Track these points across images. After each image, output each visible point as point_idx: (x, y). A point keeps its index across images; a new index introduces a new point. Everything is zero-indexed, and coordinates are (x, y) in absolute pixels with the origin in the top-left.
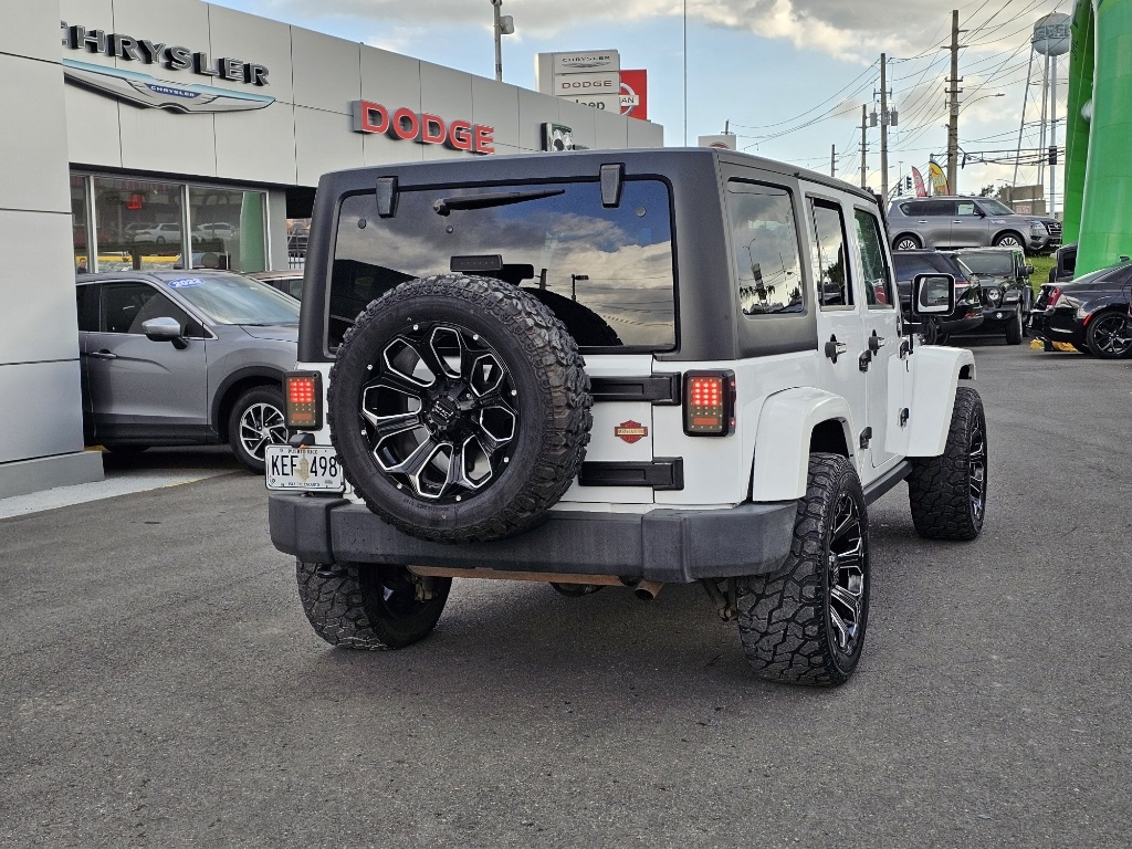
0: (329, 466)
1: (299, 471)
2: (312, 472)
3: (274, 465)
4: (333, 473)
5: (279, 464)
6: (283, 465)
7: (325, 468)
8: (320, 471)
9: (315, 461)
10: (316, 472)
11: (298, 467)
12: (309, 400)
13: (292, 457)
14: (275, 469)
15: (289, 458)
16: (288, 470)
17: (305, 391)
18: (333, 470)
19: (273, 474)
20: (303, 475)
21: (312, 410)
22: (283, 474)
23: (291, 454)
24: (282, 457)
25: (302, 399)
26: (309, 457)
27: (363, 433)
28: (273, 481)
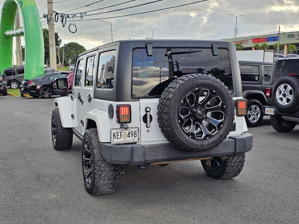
0: (134, 134)
1: (123, 137)
2: (128, 136)
3: (114, 136)
4: (135, 136)
5: (116, 135)
7: (133, 135)
8: (131, 136)
9: (129, 133)
10: (129, 136)
11: (123, 135)
12: (127, 113)
13: (121, 132)
14: (114, 137)
15: (120, 133)
16: (119, 137)
17: (126, 111)
18: (135, 135)
19: (114, 139)
20: (125, 138)
21: (128, 117)
22: (117, 138)
23: (120, 131)
24: (117, 133)
25: (125, 114)
26: (127, 132)
27: (180, 121)
28: (114, 141)
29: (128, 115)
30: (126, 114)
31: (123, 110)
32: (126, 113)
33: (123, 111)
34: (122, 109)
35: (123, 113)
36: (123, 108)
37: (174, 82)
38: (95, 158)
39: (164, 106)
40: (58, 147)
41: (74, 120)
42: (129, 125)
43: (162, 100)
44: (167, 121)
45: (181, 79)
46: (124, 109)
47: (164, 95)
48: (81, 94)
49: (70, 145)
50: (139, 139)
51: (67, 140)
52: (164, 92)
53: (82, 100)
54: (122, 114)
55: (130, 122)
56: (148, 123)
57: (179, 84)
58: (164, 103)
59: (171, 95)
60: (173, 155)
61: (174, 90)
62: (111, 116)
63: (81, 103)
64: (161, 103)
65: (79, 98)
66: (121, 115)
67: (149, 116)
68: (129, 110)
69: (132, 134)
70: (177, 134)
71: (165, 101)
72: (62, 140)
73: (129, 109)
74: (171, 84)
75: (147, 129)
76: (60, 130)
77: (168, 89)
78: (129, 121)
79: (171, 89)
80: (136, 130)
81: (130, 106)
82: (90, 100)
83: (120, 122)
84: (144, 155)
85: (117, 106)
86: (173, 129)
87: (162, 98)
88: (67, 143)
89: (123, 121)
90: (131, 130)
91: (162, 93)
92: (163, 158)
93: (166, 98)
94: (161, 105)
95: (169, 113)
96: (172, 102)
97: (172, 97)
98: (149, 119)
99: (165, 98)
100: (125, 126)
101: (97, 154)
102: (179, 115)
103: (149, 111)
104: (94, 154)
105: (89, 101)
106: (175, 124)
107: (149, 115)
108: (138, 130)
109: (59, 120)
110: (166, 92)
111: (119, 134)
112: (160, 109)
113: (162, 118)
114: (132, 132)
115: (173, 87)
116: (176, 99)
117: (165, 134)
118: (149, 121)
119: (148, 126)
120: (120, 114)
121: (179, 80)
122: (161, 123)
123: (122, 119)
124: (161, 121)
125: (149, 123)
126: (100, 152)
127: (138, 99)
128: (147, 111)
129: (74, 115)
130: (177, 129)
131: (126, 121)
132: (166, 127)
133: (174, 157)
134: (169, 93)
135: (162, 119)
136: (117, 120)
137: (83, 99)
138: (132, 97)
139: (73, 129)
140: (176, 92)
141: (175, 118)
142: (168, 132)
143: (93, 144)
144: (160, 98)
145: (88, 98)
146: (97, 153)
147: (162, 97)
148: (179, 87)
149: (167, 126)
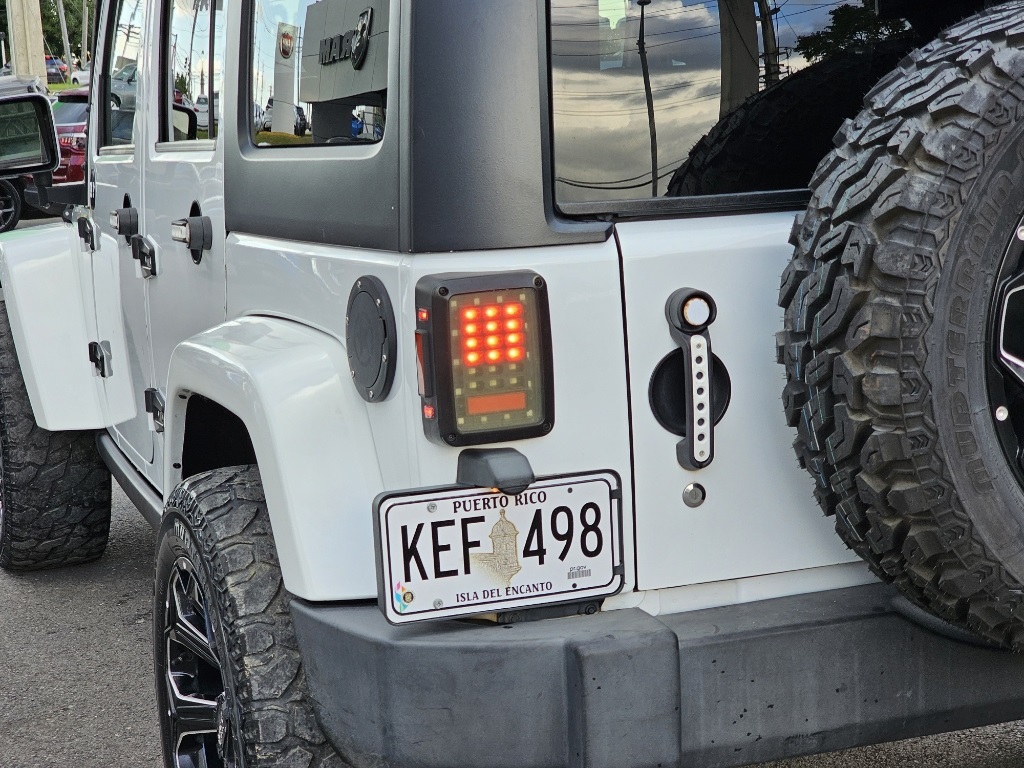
0: (578, 528)
1: (485, 559)
2: (527, 553)
3: (410, 552)
4: (592, 545)
5: (425, 548)
6: (438, 549)
7: (568, 537)
8: (553, 546)
9: (536, 524)
10: (541, 552)
11: (486, 547)
12: (513, 353)
13: (465, 522)
14: (413, 562)
15: (458, 524)
16: (451, 560)
17: (502, 333)
18: (592, 537)
19: (408, 579)
20: (501, 564)
21: (522, 383)
22: (439, 574)
23: (462, 514)
24: (435, 526)
25: (493, 355)
26: (520, 515)
27: (1002, 414)
28: (409, 597)
29: (520, 363)
30: (504, 360)
31: (481, 321)
32: (503, 347)
33: (481, 335)
34: (470, 314)
35: (482, 349)
36: (481, 309)
37: (923, 65)
38: (255, 724)
39: (857, 280)
40: (20, 555)
41: (109, 380)
42: (538, 454)
43: (824, 228)
44: (883, 421)
45: (996, 36)
46: (491, 312)
47: (848, 183)
48: (140, 206)
49: (94, 542)
50: (618, 570)
51: (75, 510)
52: (839, 152)
53: (147, 248)
54: (472, 358)
55: (544, 426)
56: (698, 430)
57: (987, 73)
58: (851, 255)
59: (920, 184)
60: (915, 693)
61: (951, 131)
62: (376, 380)
63: (143, 263)
64: (825, 258)
65: (128, 229)
66: (466, 364)
67: (704, 367)
68: (531, 326)
69: (562, 529)
70: (980, 528)
71: (866, 232)
72: (41, 510)
73: (533, 313)
74: (902, 84)
75: (687, 480)
76: (26, 449)
77: (875, 124)
78: (532, 416)
79: (913, 125)
80: (599, 493)
81: (540, 289)
82: (199, 244)
83: (455, 433)
84: (678, 708)
85: (422, 287)
86: (946, 488)
87: (828, 211)
88: (72, 526)
89: (485, 424)
90: (557, 496)
91: (823, 166)
92: (836, 722)
93: (877, 210)
94: (824, 269)
95: (910, 341)
96: (937, 245)
97: (936, 196)
98: (705, 398)
99: (858, 212)
100: (502, 468)
101: (267, 692)
102: (992, 355)
103: (702, 330)
104: (250, 692)
105: (197, 256)
106: (966, 442)
107: (705, 362)
108: (616, 494)
109: (12, 379)
110: (863, 156)
111: (450, 536)
112: (815, 307)
113: (839, 386)
114: (562, 517)
115: (933, 107)
116: (971, 218)
117: (863, 526)
118: (705, 413)
119: (701, 449)
120: (456, 362)
121: (980, 38)
122: (826, 430)
123: (475, 405)
124: (830, 411)
125: (705, 428)
126: (297, 676)
127: (604, 221)
128: (684, 329)
129: (107, 344)
130: (982, 484)
131: (508, 421)
132: (884, 472)
133: (921, 706)
134: (903, 160)
135: (832, 398)
136: (429, 412)
137: (152, 241)
138: (554, 211)
139: (106, 440)
140: (974, 145)
141: (962, 387)
142: (893, 513)
143: (233, 607)
144: (803, 207)
145: (183, 232)
146: (267, 681)
147: (826, 200)
148: (994, 104)
149: (886, 458)
